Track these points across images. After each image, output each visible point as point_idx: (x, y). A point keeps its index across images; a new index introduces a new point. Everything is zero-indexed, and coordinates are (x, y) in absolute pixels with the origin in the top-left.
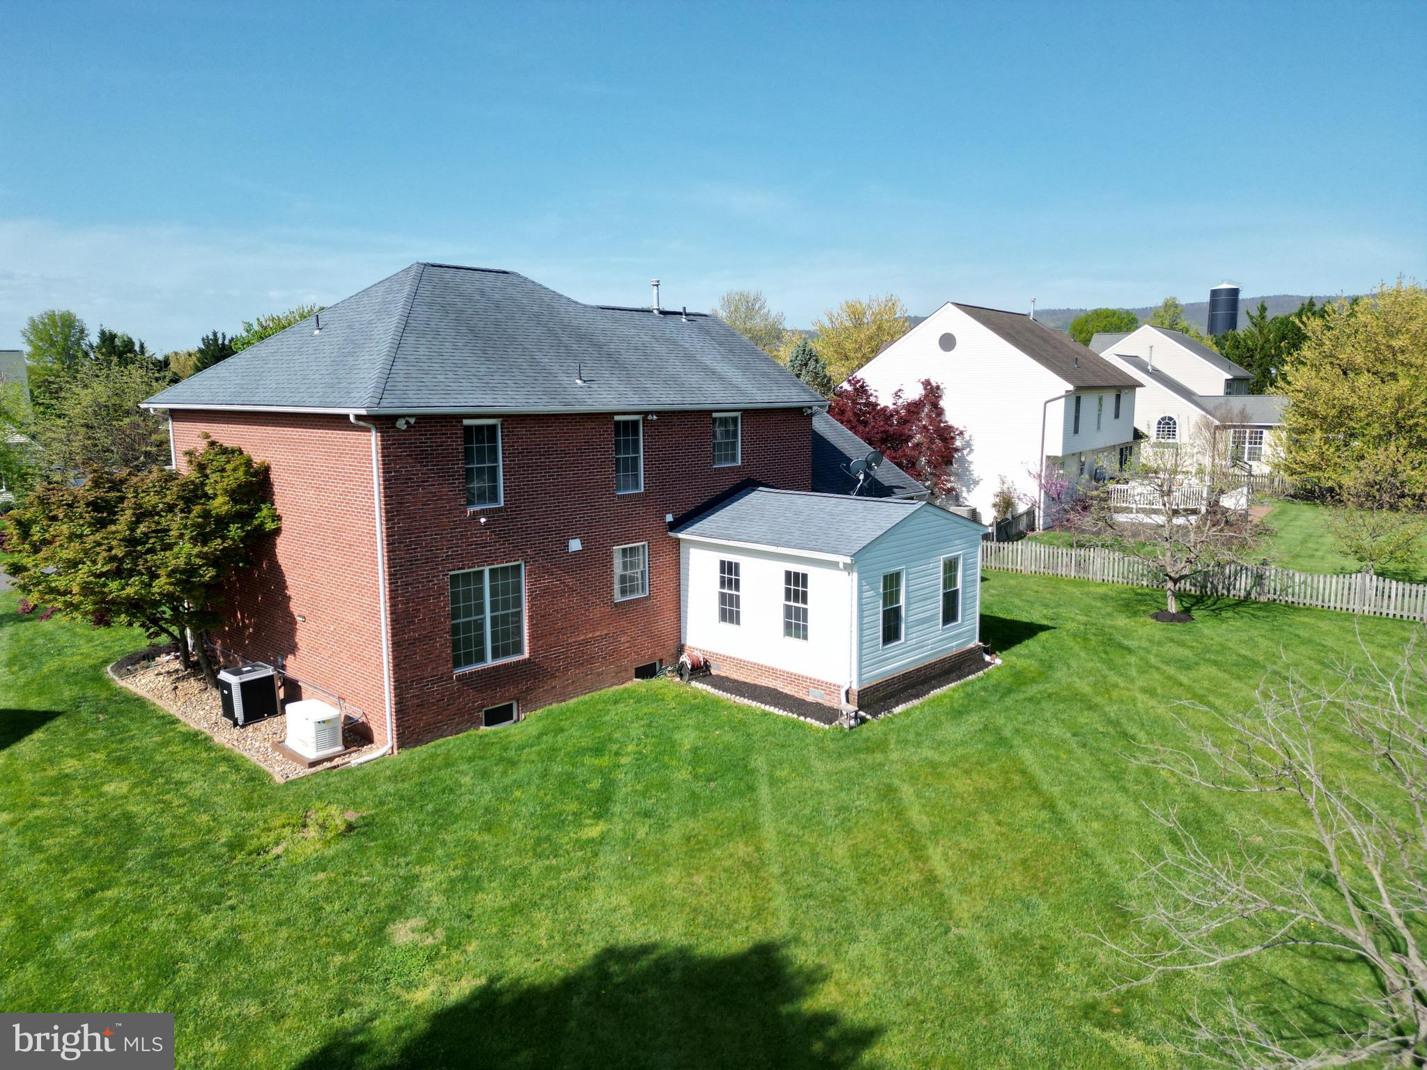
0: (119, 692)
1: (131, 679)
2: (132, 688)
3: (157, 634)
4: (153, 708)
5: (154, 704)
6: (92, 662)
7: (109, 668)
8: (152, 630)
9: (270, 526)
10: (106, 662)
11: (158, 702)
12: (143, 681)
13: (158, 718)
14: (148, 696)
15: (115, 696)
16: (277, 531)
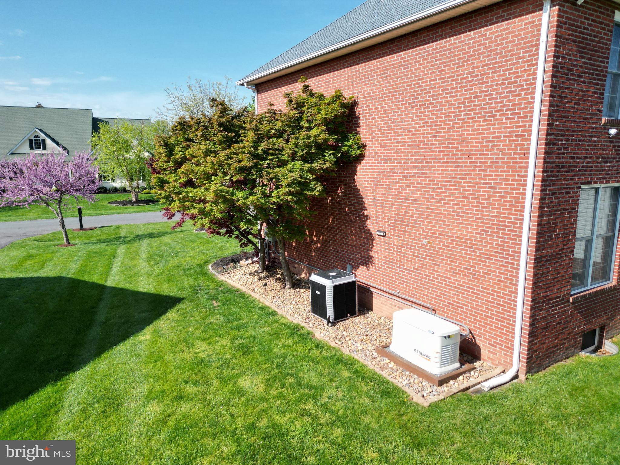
0: (222, 284)
1: (226, 275)
2: (230, 281)
3: (246, 245)
4: (252, 299)
5: (250, 296)
6: (198, 262)
7: (210, 267)
8: (243, 241)
9: (354, 152)
10: (207, 262)
11: (253, 294)
12: (236, 277)
13: (260, 308)
14: (244, 289)
15: (220, 287)
16: (360, 158)
